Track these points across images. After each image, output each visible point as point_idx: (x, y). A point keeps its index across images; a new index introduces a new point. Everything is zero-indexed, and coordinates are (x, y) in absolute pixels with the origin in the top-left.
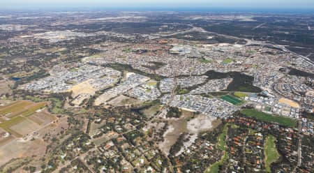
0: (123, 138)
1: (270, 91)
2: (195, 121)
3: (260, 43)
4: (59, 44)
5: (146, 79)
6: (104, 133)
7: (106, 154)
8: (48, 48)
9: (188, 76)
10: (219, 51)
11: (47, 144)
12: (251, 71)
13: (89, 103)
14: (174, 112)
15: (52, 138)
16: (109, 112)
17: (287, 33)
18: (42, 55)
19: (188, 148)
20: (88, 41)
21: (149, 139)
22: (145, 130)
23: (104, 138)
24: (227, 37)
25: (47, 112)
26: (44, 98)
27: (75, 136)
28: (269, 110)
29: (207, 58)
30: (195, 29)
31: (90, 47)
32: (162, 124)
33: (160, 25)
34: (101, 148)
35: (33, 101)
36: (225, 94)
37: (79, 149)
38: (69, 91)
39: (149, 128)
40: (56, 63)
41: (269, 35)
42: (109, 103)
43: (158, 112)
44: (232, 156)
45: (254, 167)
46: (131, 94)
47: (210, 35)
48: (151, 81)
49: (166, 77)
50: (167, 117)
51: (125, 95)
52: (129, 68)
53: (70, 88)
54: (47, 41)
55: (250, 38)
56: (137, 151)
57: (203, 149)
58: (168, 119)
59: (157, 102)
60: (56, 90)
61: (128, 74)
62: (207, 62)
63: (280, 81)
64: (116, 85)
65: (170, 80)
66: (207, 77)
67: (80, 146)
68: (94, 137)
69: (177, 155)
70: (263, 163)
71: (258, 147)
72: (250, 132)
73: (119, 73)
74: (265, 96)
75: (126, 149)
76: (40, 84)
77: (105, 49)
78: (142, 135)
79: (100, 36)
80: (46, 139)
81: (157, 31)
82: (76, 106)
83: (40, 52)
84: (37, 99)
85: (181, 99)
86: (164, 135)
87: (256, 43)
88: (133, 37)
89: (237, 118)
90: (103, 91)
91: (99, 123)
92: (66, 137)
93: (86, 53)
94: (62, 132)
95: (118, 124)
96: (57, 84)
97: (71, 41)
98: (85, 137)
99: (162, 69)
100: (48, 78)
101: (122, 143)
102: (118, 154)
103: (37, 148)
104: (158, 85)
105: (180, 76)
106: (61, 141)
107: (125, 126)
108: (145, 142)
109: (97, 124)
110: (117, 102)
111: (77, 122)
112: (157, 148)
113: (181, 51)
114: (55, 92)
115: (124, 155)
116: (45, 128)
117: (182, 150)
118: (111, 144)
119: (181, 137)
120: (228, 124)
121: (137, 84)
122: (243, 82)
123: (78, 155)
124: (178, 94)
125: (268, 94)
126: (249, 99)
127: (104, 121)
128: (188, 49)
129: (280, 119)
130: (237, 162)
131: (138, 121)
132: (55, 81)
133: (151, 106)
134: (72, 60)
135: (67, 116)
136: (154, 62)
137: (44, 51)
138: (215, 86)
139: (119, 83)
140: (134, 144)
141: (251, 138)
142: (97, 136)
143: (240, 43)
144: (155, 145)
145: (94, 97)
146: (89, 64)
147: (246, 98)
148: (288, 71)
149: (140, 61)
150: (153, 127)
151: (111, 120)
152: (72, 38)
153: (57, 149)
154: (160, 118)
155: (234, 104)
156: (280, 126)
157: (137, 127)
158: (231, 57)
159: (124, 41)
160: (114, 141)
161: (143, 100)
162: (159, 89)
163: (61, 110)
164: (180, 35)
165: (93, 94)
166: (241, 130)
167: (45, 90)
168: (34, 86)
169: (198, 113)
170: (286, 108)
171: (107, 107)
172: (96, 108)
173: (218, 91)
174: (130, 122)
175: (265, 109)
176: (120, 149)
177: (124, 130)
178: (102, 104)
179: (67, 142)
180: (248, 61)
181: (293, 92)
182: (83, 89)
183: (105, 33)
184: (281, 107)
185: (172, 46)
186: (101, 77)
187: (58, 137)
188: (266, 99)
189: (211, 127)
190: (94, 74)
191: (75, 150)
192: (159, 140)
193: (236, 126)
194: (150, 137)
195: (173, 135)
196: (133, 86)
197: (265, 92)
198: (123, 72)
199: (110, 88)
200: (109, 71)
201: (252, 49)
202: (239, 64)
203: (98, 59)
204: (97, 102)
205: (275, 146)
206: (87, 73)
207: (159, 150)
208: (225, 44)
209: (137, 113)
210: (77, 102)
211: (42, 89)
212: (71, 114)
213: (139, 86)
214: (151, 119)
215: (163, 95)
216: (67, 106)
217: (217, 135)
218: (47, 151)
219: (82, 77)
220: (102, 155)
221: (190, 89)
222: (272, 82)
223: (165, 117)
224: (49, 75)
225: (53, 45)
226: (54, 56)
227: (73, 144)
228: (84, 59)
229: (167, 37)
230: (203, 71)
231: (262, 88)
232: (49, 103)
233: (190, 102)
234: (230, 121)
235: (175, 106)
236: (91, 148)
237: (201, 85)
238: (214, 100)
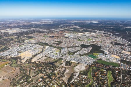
0: (46, 76)
1: (107, 52)
2: (78, 67)
3: (102, 32)
4: (13, 34)
5: (54, 49)
6: (37, 74)
7: (39, 84)
8: (8, 36)
9: (73, 47)
10: (85, 36)
11: (10, 81)
12: (99, 44)
13: (29, 61)
14: (68, 63)
15: (12, 78)
16: (38, 65)
17: (112, 28)
18: (5, 40)
19: (76, 79)
20: (27, 33)
22: (56, 72)
23: (38, 77)
24: (88, 30)
25: (9, 66)
26: (8, 60)
27: (23, 77)
28: (108, 60)
29: (81, 39)
30: (74, 26)
31: (28, 35)
32: (64, 69)
33: (59, 25)
34: (36, 82)
35: (2, 61)
36: (89, 54)
37: (26, 83)
38: (20, 56)
39: (58, 71)
40: (12, 43)
41: (105, 28)
42: (39, 60)
43: (61, 64)
44: (95, 81)
45: (104, 85)
46: (48, 56)
47: (81, 29)
48: (57, 50)
49: (63, 48)
50: (65, 65)
51: (46, 57)
52: (47, 44)
53: (20, 55)
54: (8, 33)
55: (97, 30)
56: (53, 82)
57: (82, 79)
58: (66, 66)
59: (60, 59)
60: (13, 56)
61: (47, 47)
62: (81, 40)
63: (111, 47)
64: (41, 52)
65: (65, 49)
66: (81, 47)
67: (27, 81)
68: (32, 77)
69: (71, 82)
70: (108, 83)
71: (105, 76)
72: (101, 70)
73: (42, 47)
74: (106, 54)
75: (48, 81)
76: (5, 53)
77: (35, 36)
78: (55, 74)
79: (33, 31)
80: (9, 79)
81: (58, 28)
82: (23, 63)
83: (4, 38)
84: (4, 61)
85: (71, 57)
86: (65, 74)
87: (100, 32)
88: (48, 30)
89: (95, 64)
90: (36, 55)
91: (34, 70)
92: (19, 78)
93: (27, 38)
94: (17, 75)
95: (44, 70)
96: (13, 53)
97: (19, 33)
98: (29, 77)
99: (62, 44)
100: (9, 50)
101: (46, 79)
102: (44, 84)
103: (5, 84)
104: (60, 51)
105: (70, 47)
106: (17, 80)
107: (47, 71)
108: (57, 78)
109: (34, 71)
110: (42, 60)
111: (24, 70)
112: (62, 80)
113: (69, 36)
114: (12, 57)
115: (47, 84)
116: (9, 74)
117: (73, 80)
118: (41, 79)
119: (72, 74)
120: (92, 67)
121: (51, 52)
122: (96, 49)
123: (26, 86)
124: (69, 55)
125: (107, 54)
126: (99, 56)
127: (37, 69)
128: (72, 35)
129: (112, 63)
130: (97, 83)
131: (53, 68)
132: (13, 51)
133: (58, 61)
134: (20, 42)
135: (19, 68)
136: (58, 42)
137: (6, 38)
138: (85, 51)
139: (42, 51)
140: (52, 79)
141: (102, 73)
142: (34, 76)
143: (94, 32)
144: (61, 78)
145: (31, 58)
146: (28, 43)
147: (98, 55)
148: (114, 43)
149: (52, 41)
150: (60, 70)
151: (40, 68)
152: (19, 32)
153: (15, 84)
154: (62, 66)
155: (94, 58)
156: (113, 67)
157: (52, 71)
158: (91, 38)
159: (44, 32)
160: (42, 78)
161: (54, 58)
162: (61, 53)
163: (16, 65)
164: (68, 29)
165: (31, 57)
166: (98, 69)
167: (8, 56)
168: (2, 54)
169: (79, 63)
170: (115, 59)
171: (38, 63)
172: (33, 63)
173: (86, 53)
174: (49, 69)
175: (106, 60)
176: (45, 82)
177: (46, 73)
178: (35, 61)
179: (20, 80)
180: (98, 40)
181: (116, 52)
182: (26, 55)
183: (35, 29)
184: (112, 58)
185: (65, 34)
186: (34, 49)
187: (15, 78)
188: (106, 55)
189: (85, 69)
190: (31, 48)
191: (24, 83)
192: (63, 76)
193: (95, 68)
194: (59, 75)
195: (69, 73)
196: (49, 52)
197: (106, 53)
198: (44, 46)
199: (39, 54)
200: (38, 46)
201: (99, 35)
202: (94, 41)
203: (32, 41)
204: (33, 61)
205: (111, 75)
206: (28, 47)
207: (63, 81)
208: (88, 33)
209: (52, 64)
210: (24, 61)
211: (6, 56)
212: (21, 67)
213: (52, 52)
214: (58, 67)
215: (63, 56)
216: (19, 63)
217: (87, 72)
218: (10, 85)
219: (25, 49)
220: (37, 85)
221: (74, 53)
222: (108, 48)
223: (64, 66)
224: (9, 49)
225: (11, 35)
226: (11, 40)
227: (23, 81)
228: (25, 41)
229: (63, 30)
230: (79, 45)
231: (104, 51)
232: (10, 62)
233: (75, 59)
234: (92, 66)
235: (68, 60)
236: (31, 82)
237: (79, 51)
238: (85, 57)
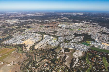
0: (51, 62)
1: (98, 40)
2: (75, 53)
3: (88, 23)
4: (14, 25)
5: (52, 38)
6: (42, 60)
7: (46, 69)
8: (10, 26)
9: (67, 36)
10: (75, 26)
11: (20, 66)
12: (89, 33)
13: (33, 47)
14: (66, 50)
15: (21, 63)
16: (41, 51)
17: (96, 19)
18: (9, 29)
19: (76, 64)
20: (25, 23)
21: (61, 61)
22: (58, 58)
23: (43, 62)
24: (77, 21)
25: (17, 53)
26: (14, 47)
27: (30, 62)
28: (100, 47)
30: (64, 18)
31: (27, 25)
32: (64, 55)
33: (51, 17)
34: (43, 66)
35: (9, 48)
36: (83, 42)
37: (34, 67)
38: (23, 43)
39: (59, 57)
40: (15, 32)
41: (90, 20)
42: (41, 47)
43: (61, 50)
44: (93, 66)
46: (48, 43)
47: (70, 20)
48: (54, 38)
49: (59, 36)
51: (46, 44)
52: (44, 33)
53: (23, 42)
54: (9, 23)
55: (85, 21)
56: (57, 67)
57: (82, 64)
58: (65, 53)
59: (59, 46)
60: (18, 43)
61: (45, 36)
62: (73, 30)
63: (100, 36)
64: (41, 40)
66: (74, 36)
67: (34, 66)
68: (39, 62)
69: (73, 67)
70: (105, 68)
71: (101, 62)
72: (97, 56)
73: (41, 35)
74: (97, 42)
75: (53, 66)
76: (11, 41)
77: (33, 26)
78: (57, 60)
79: (30, 21)
80: (19, 64)
81: (50, 19)
83: (7, 28)
84: (11, 47)
85: (68, 45)
86: (66, 59)
87: (87, 23)
88: (42, 21)
89: (90, 51)
90: (37, 43)
91: (39, 56)
93: (26, 28)
94: (25, 61)
95: (47, 56)
96: (18, 41)
98: (35, 62)
99: (57, 33)
100: (13, 39)
101: (50, 64)
102: (50, 68)
103: (16, 68)
104: (57, 39)
105: (65, 36)
106: (26, 64)
107: (50, 57)
108: (60, 63)
109: (38, 57)
110: (44, 47)
111: (30, 56)
112: (65, 65)
113: (62, 26)
114: (18, 44)
115: (53, 68)
116: (17, 59)
117: (74, 65)
118: (46, 64)
119: (72, 60)
120: (88, 54)
121: (49, 40)
122: (87, 38)
123: (34, 70)
124: (66, 43)
127: (41, 55)
128: (64, 26)
129: (104, 50)
130: (96, 68)
131: (54, 54)
133: (57, 48)
134: (21, 31)
135: (25, 54)
136: (53, 31)
137: (9, 28)
138: (78, 39)
139: (42, 39)
140: (56, 64)
141: (98, 59)
143: (82, 23)
144: (64, 64)
146: (28, 32)
147: (91, 43)
148: (101, 33)
149: (48, 31)
150: (61, 56)
151: (43, 54)
152: (19, 22)
153: (25, 68)
154: (62, 53)
155: (87, 46)
156: (106, 53)
157: (54, 57)
158: (81, 28)
159: (39, 23)
160: (47, 63)
161: (53, 45)
162: (58, 41)
163: (22, 51)
164: (59, 20)
165: (33, 44)
166: (93, 56)
167: (14, 43)
168: (8, 42)
169: (76, 50)
170: (105, 46)
171: (40, 49)
172: (36, 50)
173: (80, 41)
174: (51, 55)
176: (50, 66)
177: (50, 58)
178: (38, 48)
179: (28, 64)
180: (87, 29)
181: (106, 40)
182: (29, 42)
183: (32, 20)
184: (103, 46)
185: (58, 25)
186: (35, 37)
187: (24, 63)
188: (98, 43)
189: (82, 55)
190: (32, 36)
191: (32, 68)
192: (65, 62)
193: (91, 54)
194: (61, 60)
195: (69, 59)
197: (96, 41)
198: (42, 35)
199: (39, 41)
200: (37, 35)
201: (87, 25)
202: (84, 31)
203: (31, 30)
204: (36, 47)
205: (106, 61)
206: (29, 36)
207: (66, 66)
208: (77, 23)
209: (52, 51)
210: (28, 48)
211: (12, 43)
212: (26, 53)
213: (50, 40)
214: (59, 53)
215: (60, 43)
216: (24, 50)
217: (85, 58)
218: (21, 69)
219: (27, 38)
220: (44, 69)
221: (70, 41)
222: (97, 37)
223: (64, 52)
224: (13, 37)
225: (12, 25)
226: (13, 29)
227: (31, 65)
228: (26, 30)
229: (55, 21)
230: (72, 34)
231: (95, 39)
232: (16, 48)
233: (71, 46)
234: (88, 52)
235: (66, 47)
236: (39, 66)
237: (73, 39)
238: (80, 45)
